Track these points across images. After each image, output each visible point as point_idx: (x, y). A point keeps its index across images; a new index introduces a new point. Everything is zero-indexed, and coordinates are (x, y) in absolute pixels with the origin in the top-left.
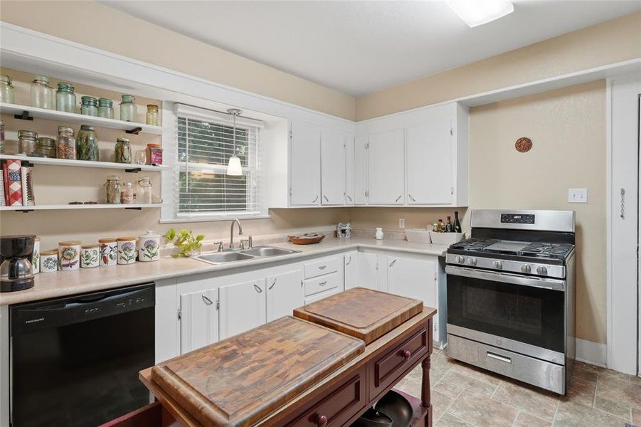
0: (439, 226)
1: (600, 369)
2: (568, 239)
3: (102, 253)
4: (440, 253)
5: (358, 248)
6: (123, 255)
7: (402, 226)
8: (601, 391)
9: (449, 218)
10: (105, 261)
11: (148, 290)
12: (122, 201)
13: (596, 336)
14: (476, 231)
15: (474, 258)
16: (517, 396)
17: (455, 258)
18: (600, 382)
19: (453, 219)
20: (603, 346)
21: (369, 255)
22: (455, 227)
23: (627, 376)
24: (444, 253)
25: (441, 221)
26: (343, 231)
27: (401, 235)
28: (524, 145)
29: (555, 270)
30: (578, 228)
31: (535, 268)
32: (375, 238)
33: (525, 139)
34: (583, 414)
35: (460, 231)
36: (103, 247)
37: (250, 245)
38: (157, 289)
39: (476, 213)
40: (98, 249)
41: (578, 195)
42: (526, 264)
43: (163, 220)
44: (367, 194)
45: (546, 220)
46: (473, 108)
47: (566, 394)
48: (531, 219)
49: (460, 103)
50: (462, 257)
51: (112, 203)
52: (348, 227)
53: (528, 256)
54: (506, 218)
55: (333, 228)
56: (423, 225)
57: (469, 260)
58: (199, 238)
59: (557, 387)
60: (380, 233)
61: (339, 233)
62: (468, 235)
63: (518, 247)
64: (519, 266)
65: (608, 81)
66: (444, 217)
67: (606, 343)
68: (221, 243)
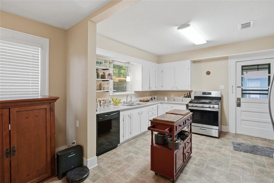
0: (185, 96)
1: (227, 132)
2: (219, 99)
3: (100, 104)
4: (187, 104)
5: (161, 103)
6: (105, 104)
7: (172, 96)
8: (227, 136)
9: (187, 94)
10: (101, 106)
11: (118, 112)
12: (103, 90)
13: (226, 124)
14: (195, 97)
15: (196, 104)
16: (207, 139)
17: (191, 105)
18: (227, 135)
19: (189, 94)
20: (228, 127)
21: (164, 105)
22: (189, 96)
23: (233, 134)
24: (188, 103)
25: (185, 94)
26: (154, 98)
27: (173, 99)
28: (208, 73)
29: (216, 106)
30: (222, 96)
31: (212, 106)
32: (164, 100)
33: (209, 71)
34: (223, 141)
35: (191, 97)
36: (100, 102)
37: (131, 102)
38: (120, 113)
39: (195, 92)
40: (99, 103)
41: (222, 87)
42: (210, 105)
43: (110, 95)
44: (162, 87)
45: (214, 94)
46: (194, 62)
47: (219, 137)
48: (210, 94)
49: (191, 61)
50: (193, 104)
51: (101, 90)
52: (156, 97)
53: (210, 103)
54: (204, 93)
55: (151, 97)
56: (180, 96)
57: (195, 105)
58: (120, 100)
59: (217, 136)
60: (166, 99)
61: (153, 99)
62: (193, 98)
63: (207, 101)
64: (207, 106)
65: (229, 57)
66: (186, 93)
67: (229, 126)
68: (124, 101)
